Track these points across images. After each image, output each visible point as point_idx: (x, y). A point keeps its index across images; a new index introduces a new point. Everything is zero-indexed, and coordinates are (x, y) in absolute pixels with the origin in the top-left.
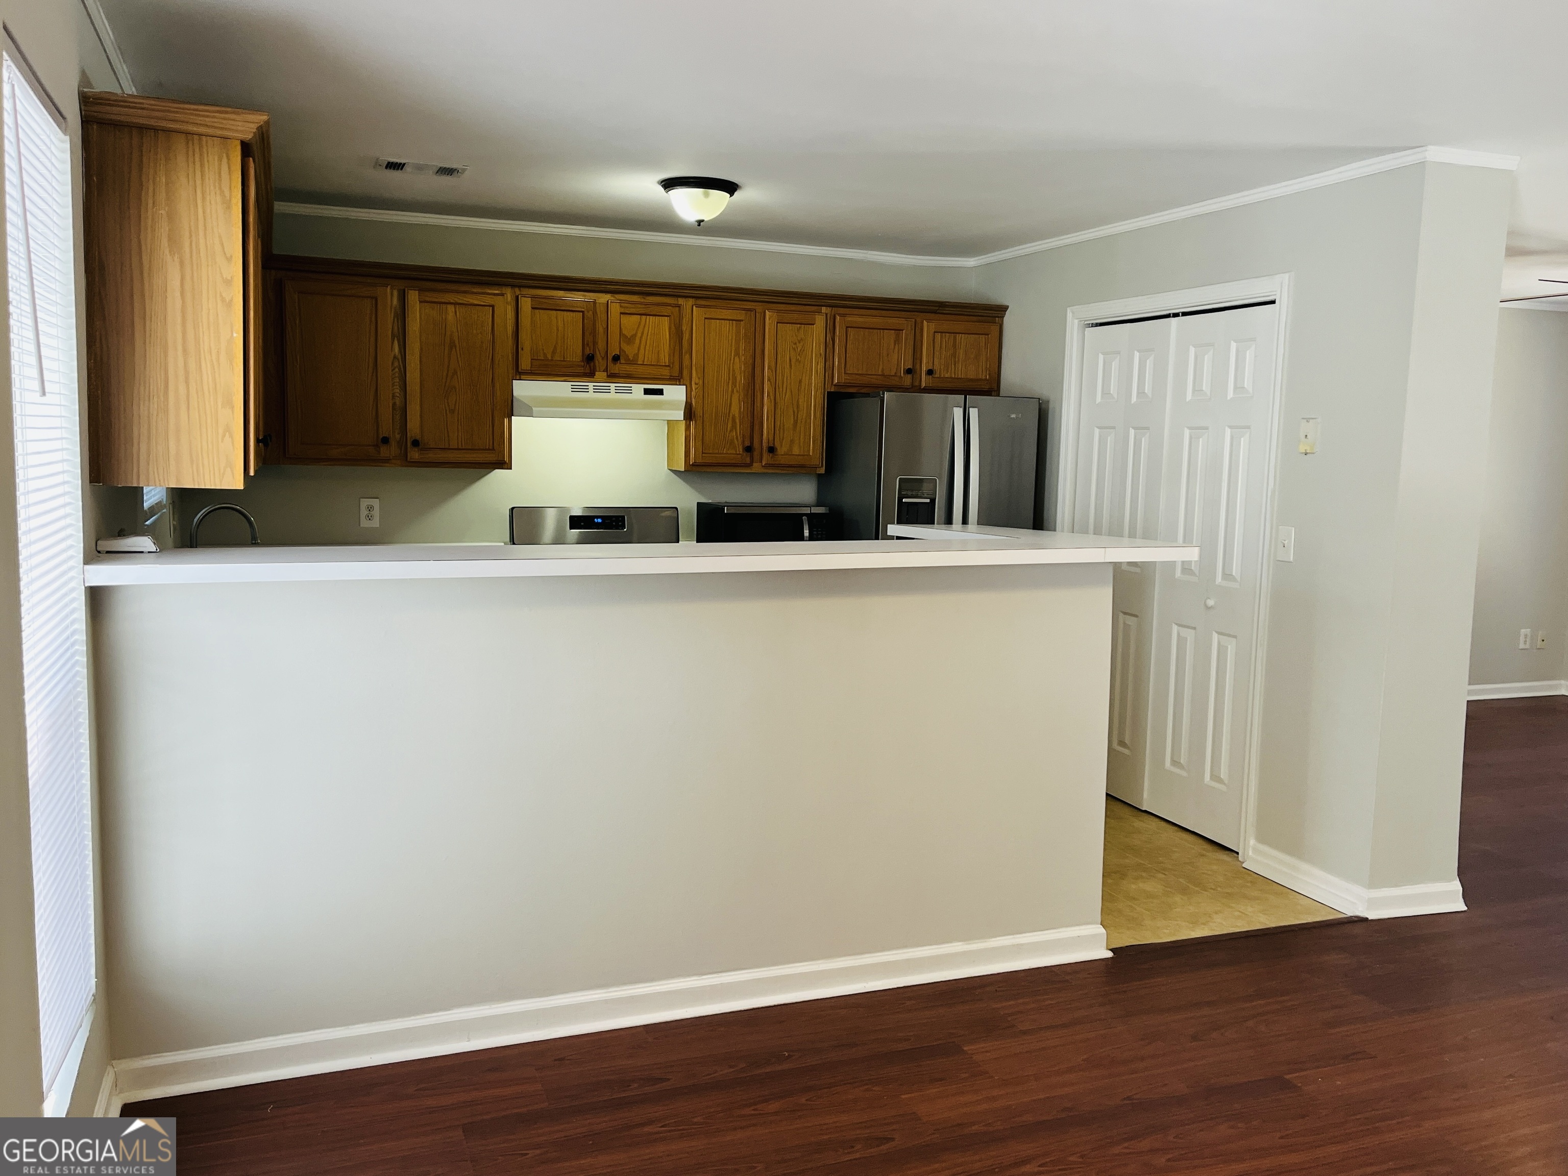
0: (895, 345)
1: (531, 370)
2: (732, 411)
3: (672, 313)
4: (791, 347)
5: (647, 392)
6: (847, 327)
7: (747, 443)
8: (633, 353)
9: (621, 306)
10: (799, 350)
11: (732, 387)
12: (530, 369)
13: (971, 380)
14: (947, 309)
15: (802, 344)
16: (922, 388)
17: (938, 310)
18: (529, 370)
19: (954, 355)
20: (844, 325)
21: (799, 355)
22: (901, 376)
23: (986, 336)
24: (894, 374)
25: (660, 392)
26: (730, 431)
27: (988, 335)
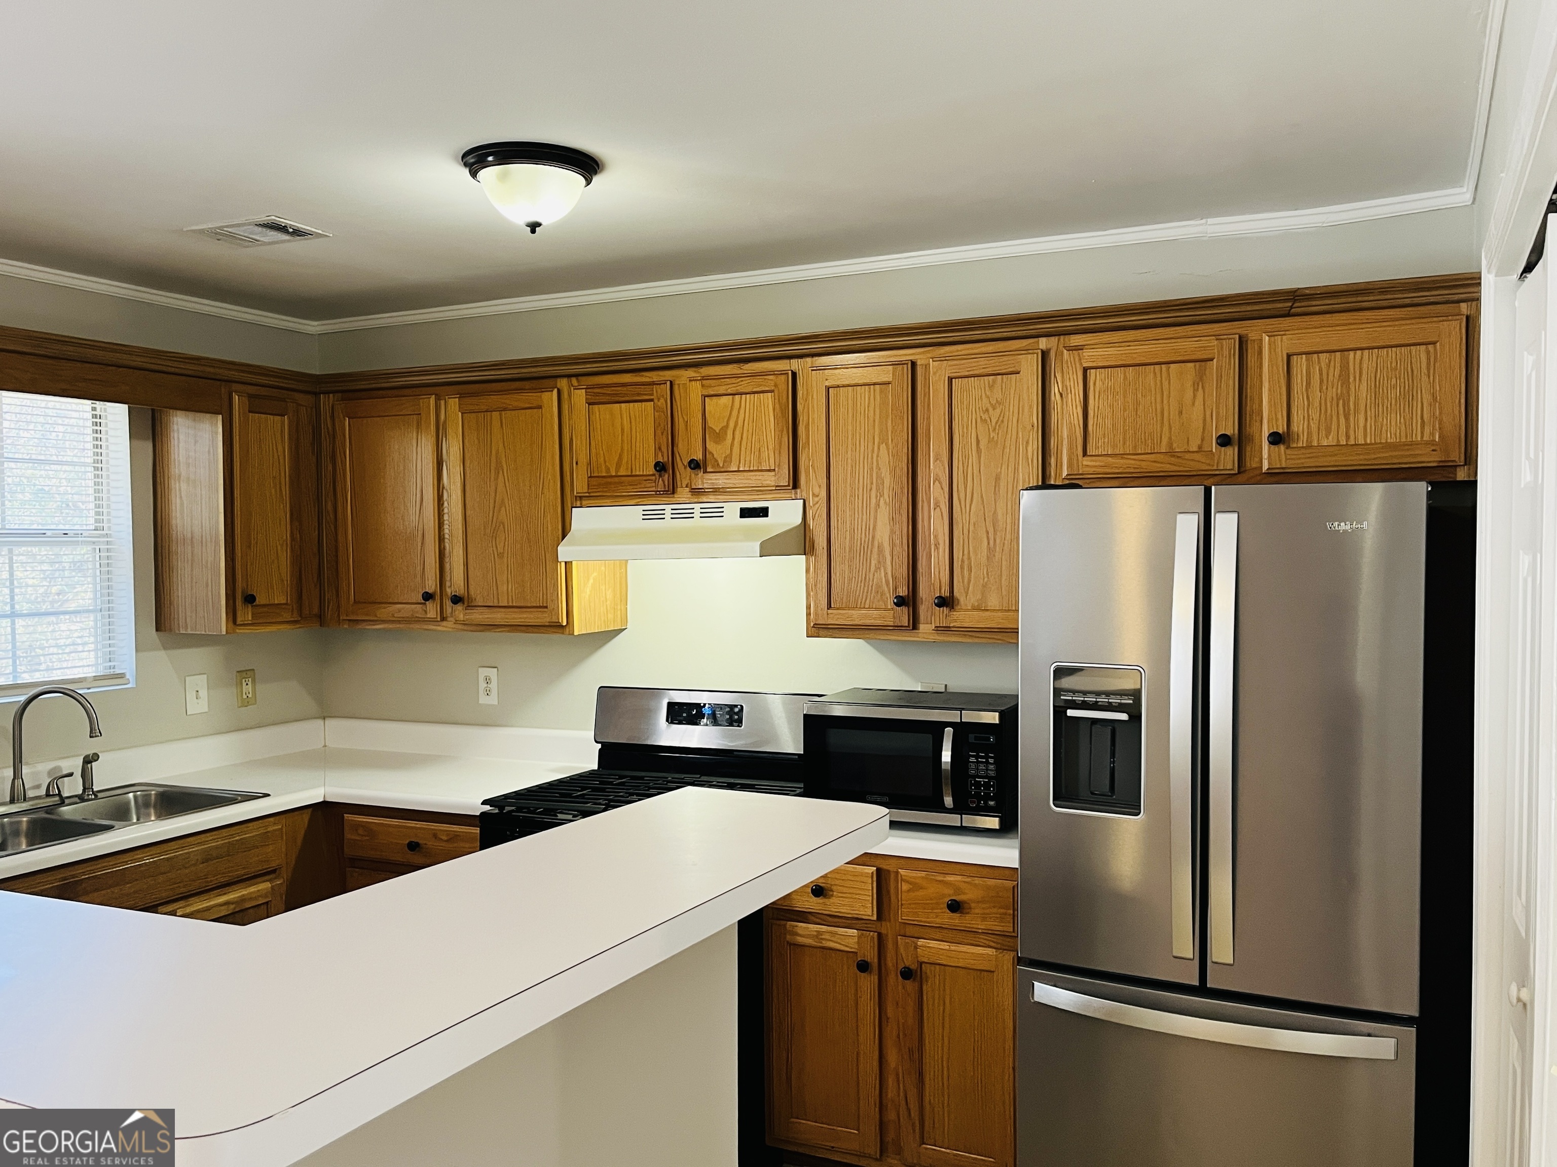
0: (1195, 390)
1: (588, 493)
2: (878, 537)
3: (776, 385)
4: (979, 420)
5: (746, 513)
6: (1085, 370)
7: (903, 591)
8: (724, 456)
9: (703, 386)
10: (993, 424)
11: (877, 497)
12: (586, 491)
13: (1388, 446)
14: (1314, 303)
15: (998, 411)
16: (1263, 471)
17: (1291, 307)
18: (586, 493)
19: (1343, 398)
20: (1078, 365)
21: (995, 429)
22: (1212, 451)
23: (1431, 347)
24: (1195, 449)
25: (763, 512)
26: (876, 571)
27: (1434, 343)
